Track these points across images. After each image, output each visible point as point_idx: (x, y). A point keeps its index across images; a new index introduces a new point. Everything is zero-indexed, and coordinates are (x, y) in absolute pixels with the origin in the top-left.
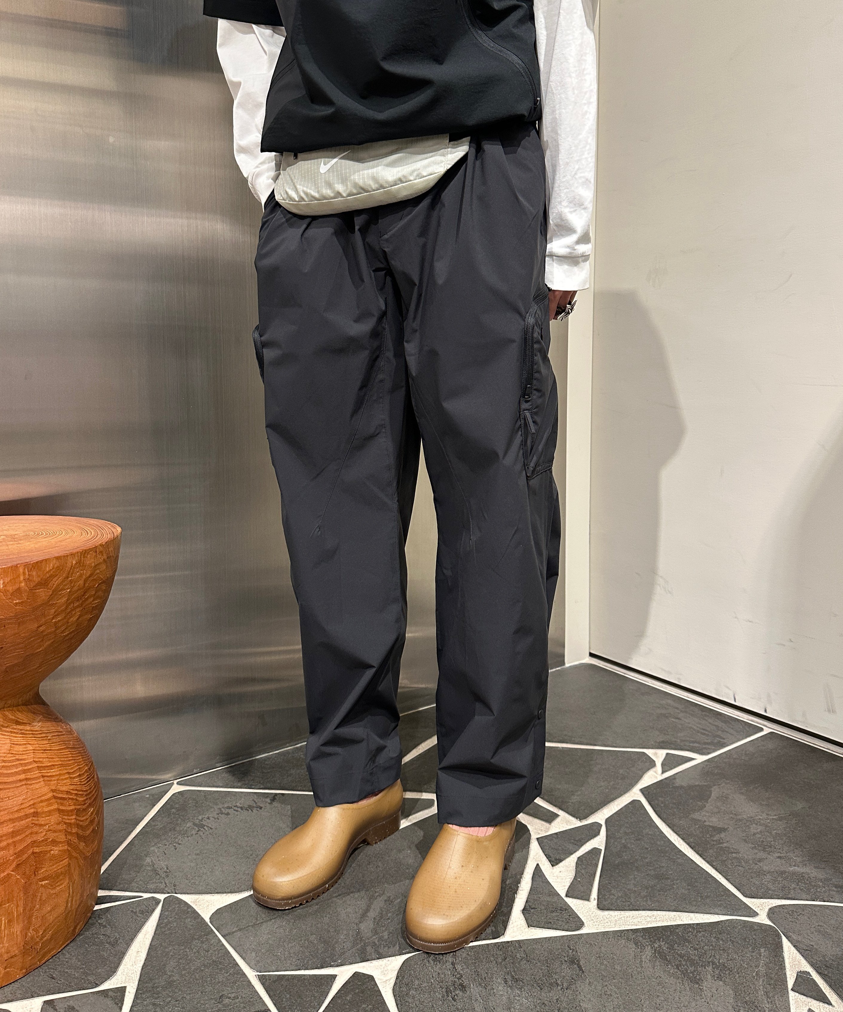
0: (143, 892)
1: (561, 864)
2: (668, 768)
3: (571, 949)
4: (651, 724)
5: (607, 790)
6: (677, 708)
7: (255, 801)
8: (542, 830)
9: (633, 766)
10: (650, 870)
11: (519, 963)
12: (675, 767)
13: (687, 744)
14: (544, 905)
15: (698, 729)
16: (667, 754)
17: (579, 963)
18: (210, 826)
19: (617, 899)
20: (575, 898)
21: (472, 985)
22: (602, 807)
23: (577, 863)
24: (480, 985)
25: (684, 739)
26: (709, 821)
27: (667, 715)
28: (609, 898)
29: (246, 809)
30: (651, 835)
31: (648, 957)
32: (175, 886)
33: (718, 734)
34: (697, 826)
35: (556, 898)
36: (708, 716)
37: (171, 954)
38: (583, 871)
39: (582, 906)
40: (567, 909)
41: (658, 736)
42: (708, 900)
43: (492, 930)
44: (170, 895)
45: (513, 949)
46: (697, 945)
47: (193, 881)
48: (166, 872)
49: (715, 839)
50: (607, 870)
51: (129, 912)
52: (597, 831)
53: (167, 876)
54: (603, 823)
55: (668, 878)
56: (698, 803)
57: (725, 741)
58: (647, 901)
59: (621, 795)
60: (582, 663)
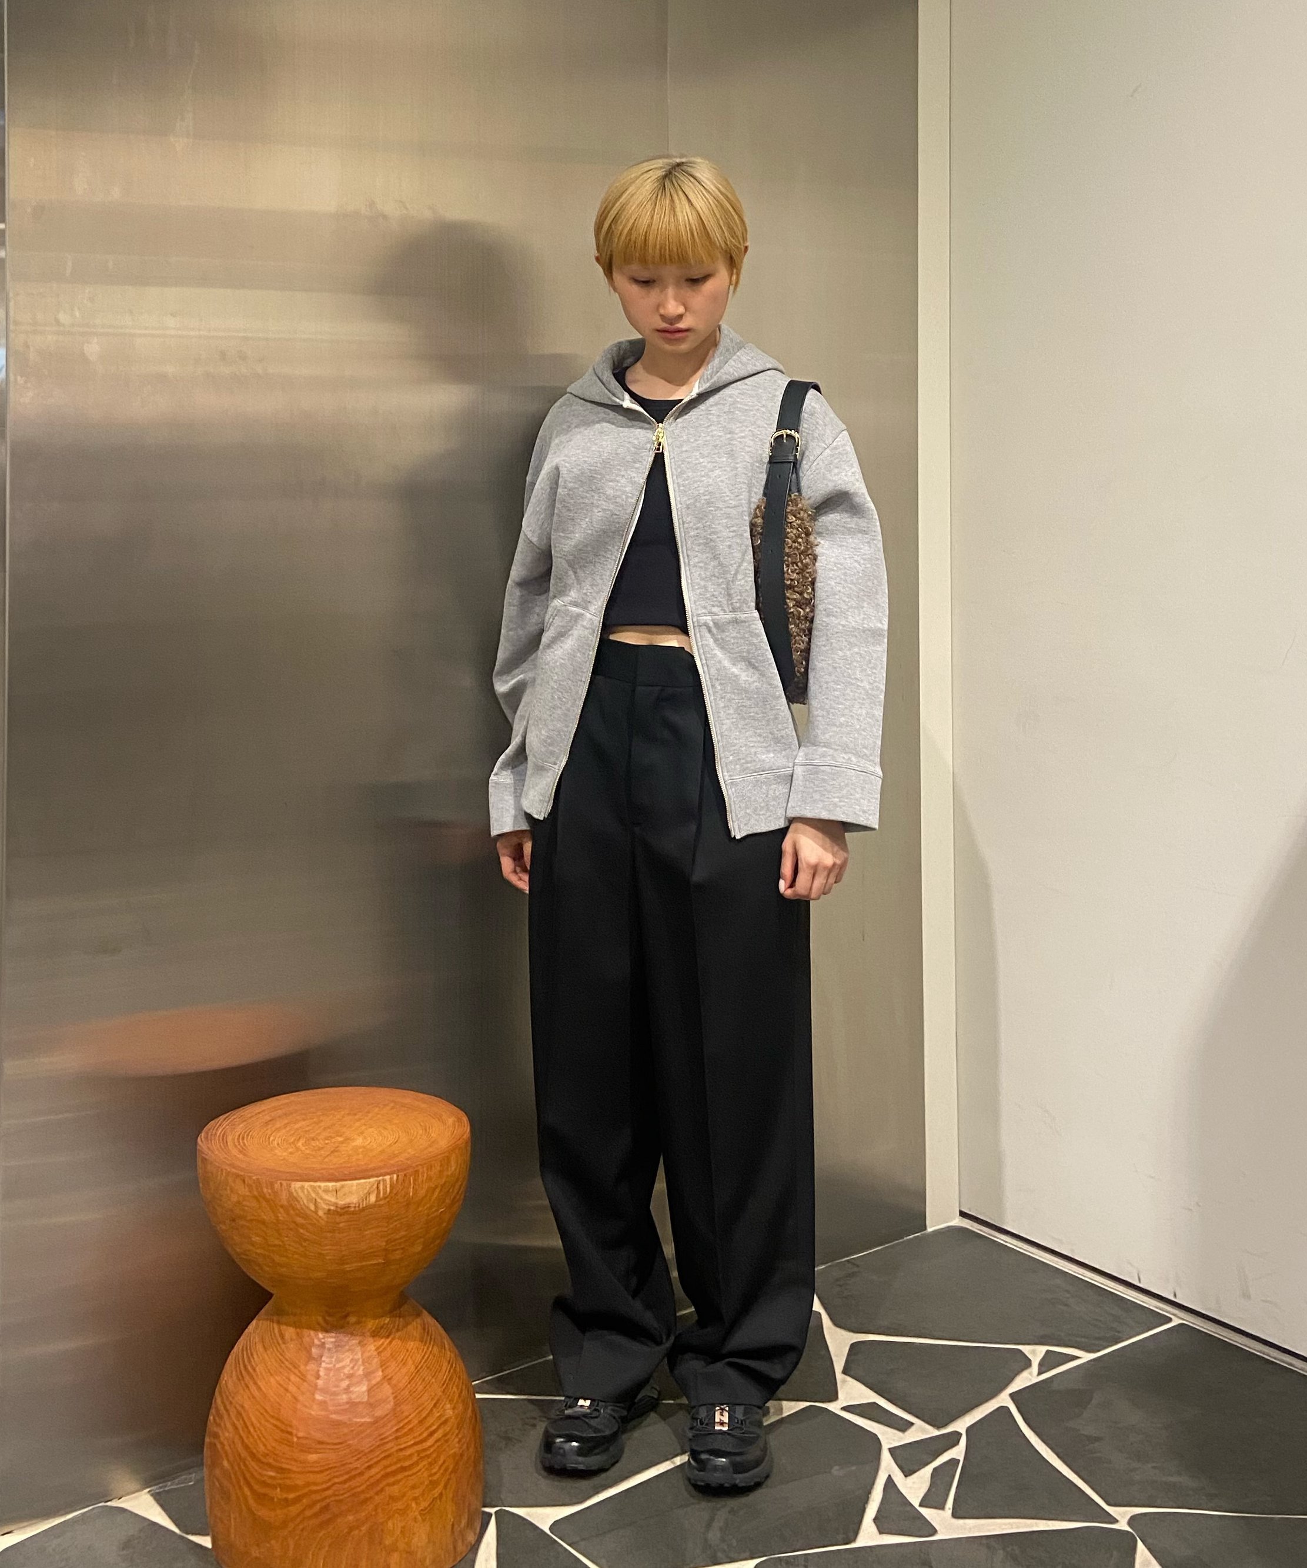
1: (915, 1474)
2: (1047, 1369)
3: (924, 1553)
4: (1033, 1313)
5: (971, 1395)
6: (1071, 1291)
8: (895, 1440)
9: (1005, 1367)
10: (1012, 1480)
12: (1055, 1368)
13: (1073, 1338)
14: (897, 1514)
15: (1090, 1319)
16: (1048, 1351)
19: (973, 1508)
20: (929, 1507)
22: (964, 1415)
23: (932, 1474)
25: (1071, 1332)
26: (1085, 1430)
27: (1054, 1301)
28: (965, 1507)
30: (1018, 1444)
31: (1000, 1559)
32: (501, 1499)
33: (1115, 1325)
34: (1071, 1436)
35: (909, 1508)
36: (1107, 1300)
38: (940, 1481)
39: (937, 1515)
40: (920, 1517)
41: (1040, 1327)
42: (1069, 1509)
43: (845, 1538)
44: (499, 1509)
45: (864, 1553)
47: (519, 1495)
49: (1088, 1448)
50: (964, 1481)
52: (957, 1440)
54: (964, 1432)
55: (1029, 1489)
56: (1077, 1410)
57: (1121, 1335)
58: (1005, 1510)
59: (986, 1401)
60: (949, 1227)
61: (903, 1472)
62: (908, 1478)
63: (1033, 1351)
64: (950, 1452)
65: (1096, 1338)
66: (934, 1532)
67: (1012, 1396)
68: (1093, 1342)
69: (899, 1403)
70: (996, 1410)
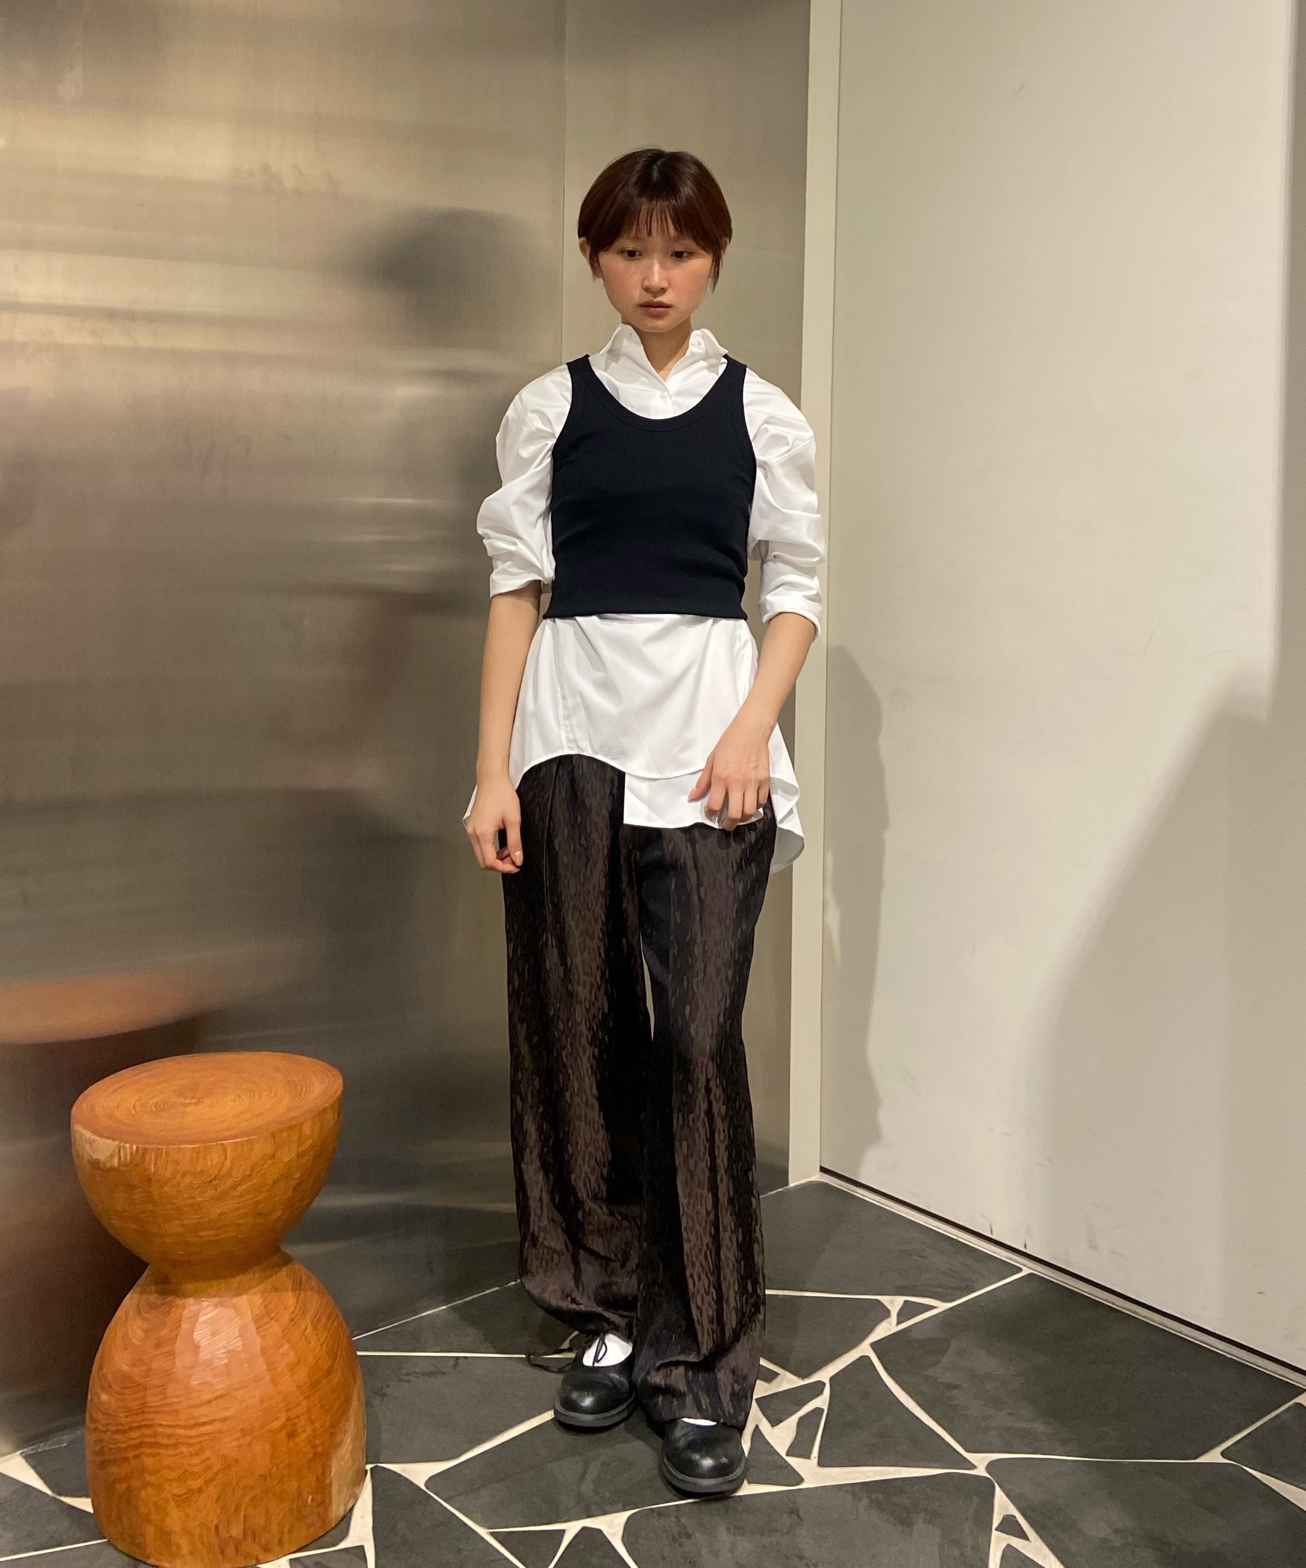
1: (781, 1424)
2: (904, 1318)
3: (791, 1502)
4: (890, 1264)
5: (832, 1345)
6: (923, 1242)
7: (435, 1366)
8: (763, 1390)
9: (864, 1317)
10: (873, 1428)
11: (740, 1514)
12: (912, 1317)
13: (932, 1289)
14: (763, 1463)
15: (945, 1270)
16: (905, 1302)
17: (798, 1513)
18: (393, 1394)
19: (837, 1457)
20: (796, 1457)
22: (826, 1364)
23: (798, 1423)
25: (928, 1283)
26: (942, 1378)
27: (910, 1252)
28: (829, 1456)
29: (428, 1376)
30: (878, 1393)
31: (864, 1507)
32: (377, 1456)
33: (967, 1276)
34: (929, 1384)
35: (776, 1458)
36: (959, 1253)
38: (804, 1430)
39: (803, 1464)
40: (787, 1466)
41: (897, 1279)
42: (928, 1456)
44: (374, 1465)
45: (734, 1503)
46: (913, 1495)
47: (393, 1451)
49: (946, 1396)
50: (829, 1429)
52: (820, 1389)
54: (827, 1381)
55: (890, 1436)
56: (933, 1358)
57: (972, 1285)
58: (867, 1458)
59: (848, 1350)
60: (811, 1182)
61: (769, 1422)
62: (774, 1428)
63: (892, 1302)
64: (814, 1400)
65: (951, 1288)
66: (801, 1480)
67: (872, 1345)
68: (948, 1292)
70: (858, 1359)
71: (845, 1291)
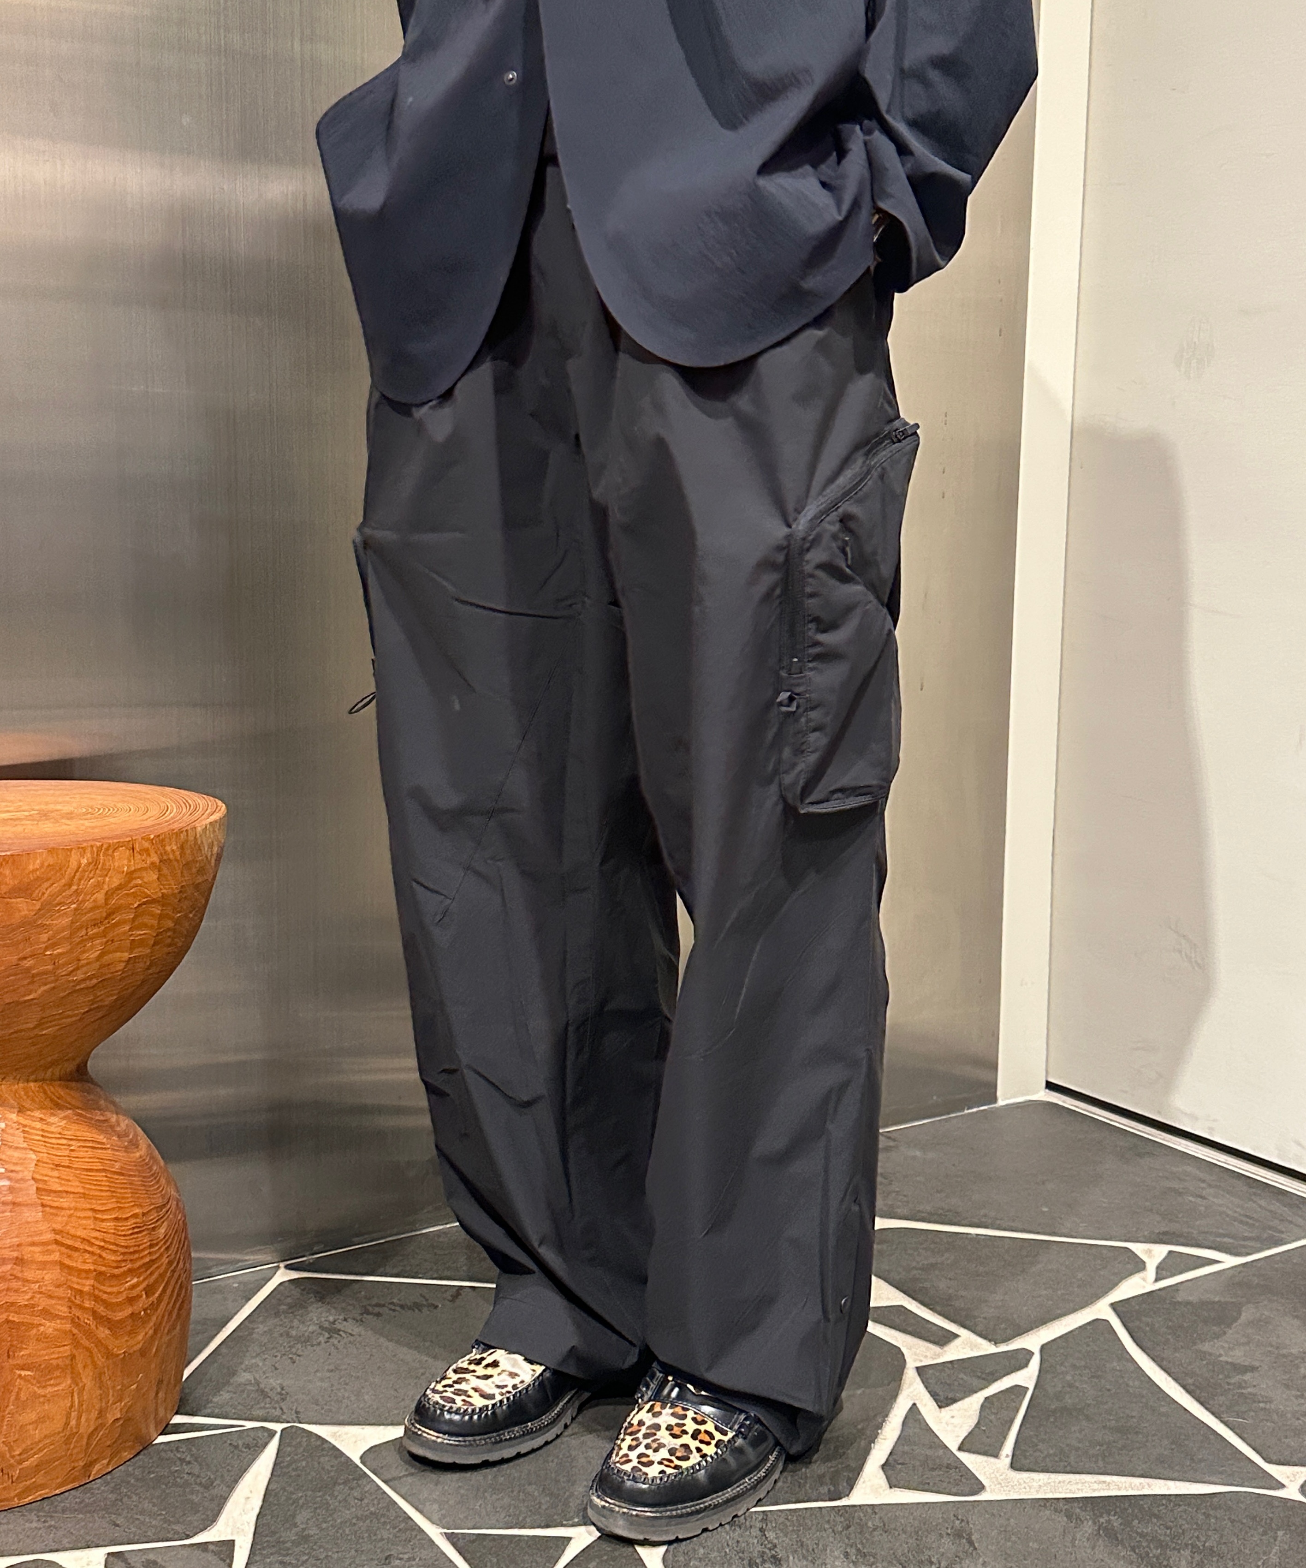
0: (246, 1420)
1: (955, 1405)
2: (1169, 1274)
3: (958, 1519)
4: (1148, 1204)
5: (1051, 1302)
6: (1204, 1181)
7: (424, 1297)
8: (926, 1357)
9: (1104, 1268)
10: (1109, 1420)
11: (871, 1533)
12: (1181, 1273)
13: (1211, 1238)
14: (919, 1460)
15: (1236, 1215)
16: (1170, 1252)
17: (970, 1537)
18: (350, 1331)
19: (1044, 1458)
20: (974, 1453)
21: (791, 1558)
22: (1037, 1327)
23: (982, 1406)
24: (804, 1557)
25: (1206, 1230)
26: (1226, 1355)
27: (1181, 1190)
28: (1031, 1455)
29: (410, 1308)
30: (1120, 1371)
31: (1087, 1535)
32: (297, 1412)
33: (1271, 1224)
34: (1205, 1362)
35: (941, 1452)
36: (1260, 1195)
37: (301, 1502)
38: (992, 1417)
39: (985, 1464)
40: (960, 1466)
41: (1158, 1222)
42: (1203, 1464)
43: (829, 1490)
44: (289, 1425)
45: (862, 1515)
46: (1172, 1522)
47: (326, 1407)
48: (281, 1394)
49: (1233, 1381)
50: (1032, 1417)
51: (227, 1445)
52: (1024, 1361)
53: (283, 1400)
54: (1036, 1350)
55: (1137, 1433)
56: (1214, 1328)
57: (1283, 1236)
58: (1097, 1462)
59: (1074, 1310)
60: (1030, 1101)
61: (936, 1400)
62: (943, 1409)
63: (1149, 1252)
64: (1013, 1375)
65: (1246, 1239)
66: (980, 1487)
67: (1114, 1306)
68: (1242, 1243)
69: (939, 1308)
70: (1089, 1323)
71: (1074, 1234)
